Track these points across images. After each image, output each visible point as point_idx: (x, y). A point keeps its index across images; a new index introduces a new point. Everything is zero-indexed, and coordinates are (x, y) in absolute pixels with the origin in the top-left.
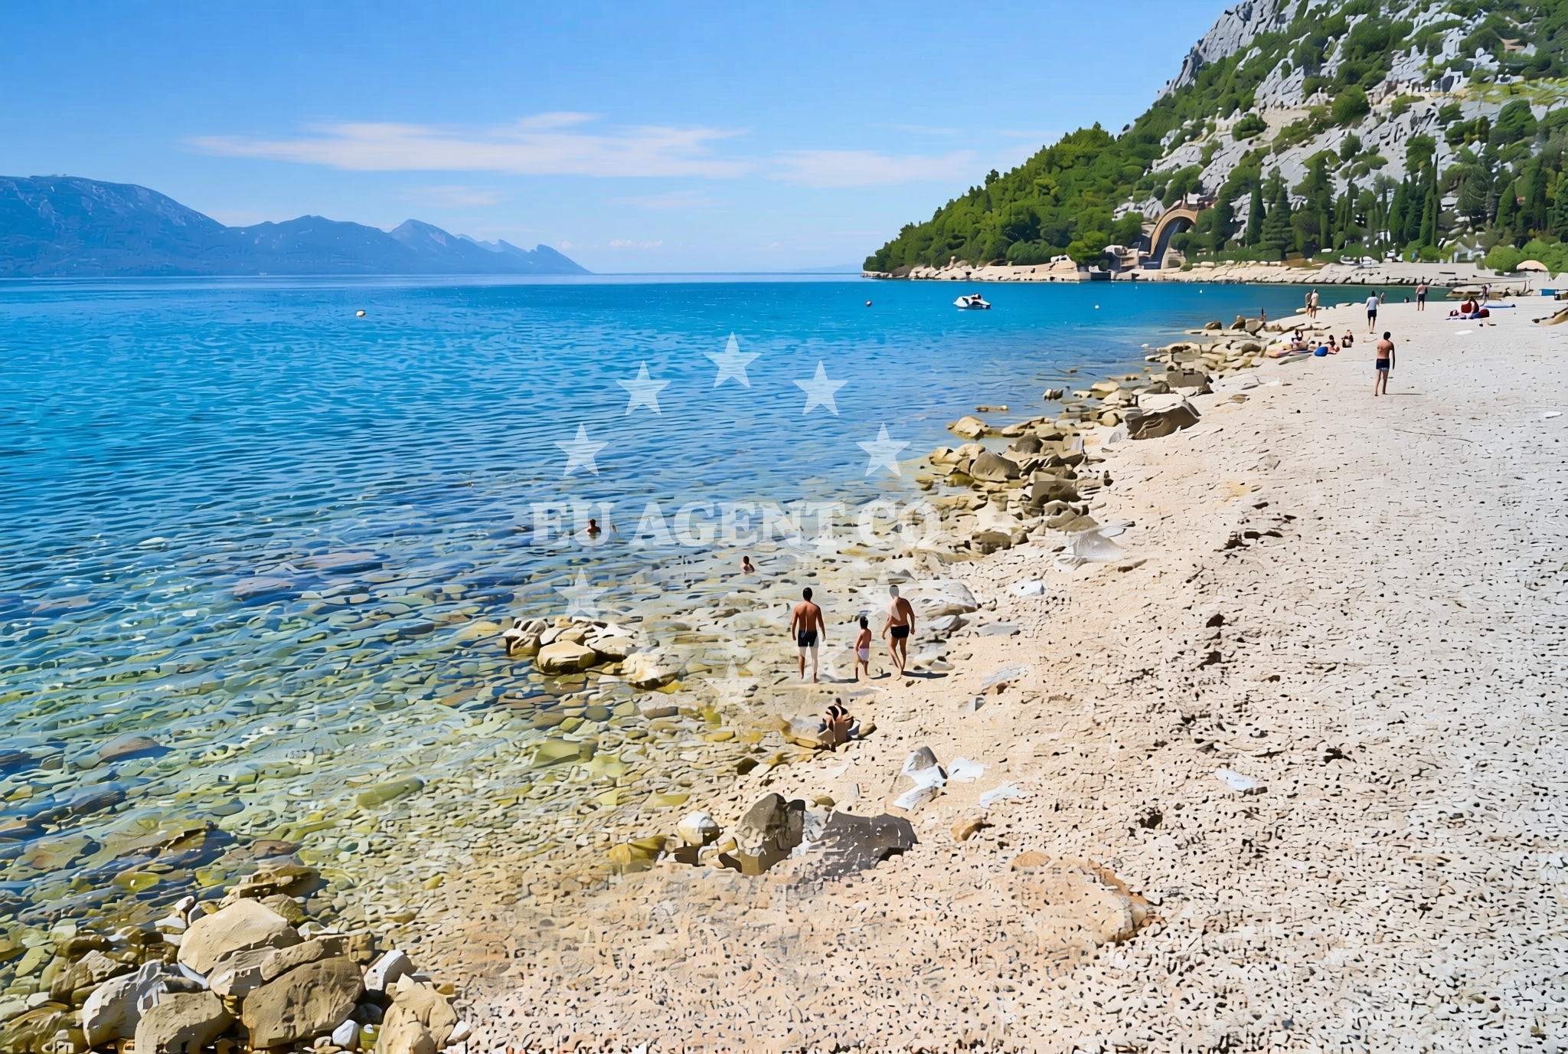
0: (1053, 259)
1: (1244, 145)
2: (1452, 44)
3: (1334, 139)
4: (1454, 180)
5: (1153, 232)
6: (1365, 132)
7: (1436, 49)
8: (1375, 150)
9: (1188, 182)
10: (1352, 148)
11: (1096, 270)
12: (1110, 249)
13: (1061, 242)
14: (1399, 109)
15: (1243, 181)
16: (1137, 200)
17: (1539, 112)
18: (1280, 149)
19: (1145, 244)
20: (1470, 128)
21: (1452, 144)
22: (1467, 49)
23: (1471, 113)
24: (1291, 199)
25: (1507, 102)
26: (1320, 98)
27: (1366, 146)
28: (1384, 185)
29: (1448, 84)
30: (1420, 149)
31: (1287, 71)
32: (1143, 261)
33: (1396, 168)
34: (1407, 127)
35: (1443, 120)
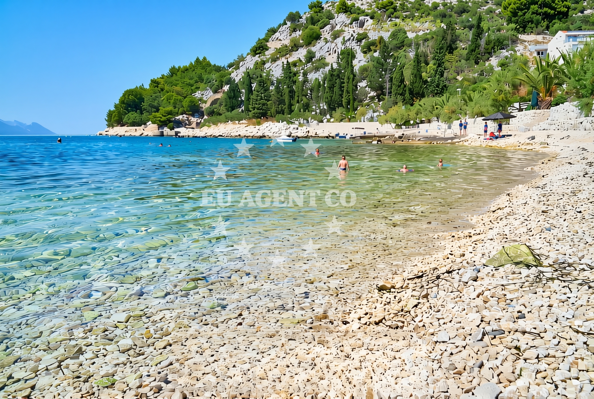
0: (148, 123)
1: (257, 58)
3: (301, 54)
6: (318, 48)
10: (310, 57)
14: (336, 36)
16: (202, 90)
17: (411, 35)
18: (274, 60)
20: (373, 44)
21: (365, 53)
23: (373, 36)
25: (392, 30)
27: (318, 55)
29: (362, 25)
32: (198, 125)
34: (340, 45)
35: (359, 40)
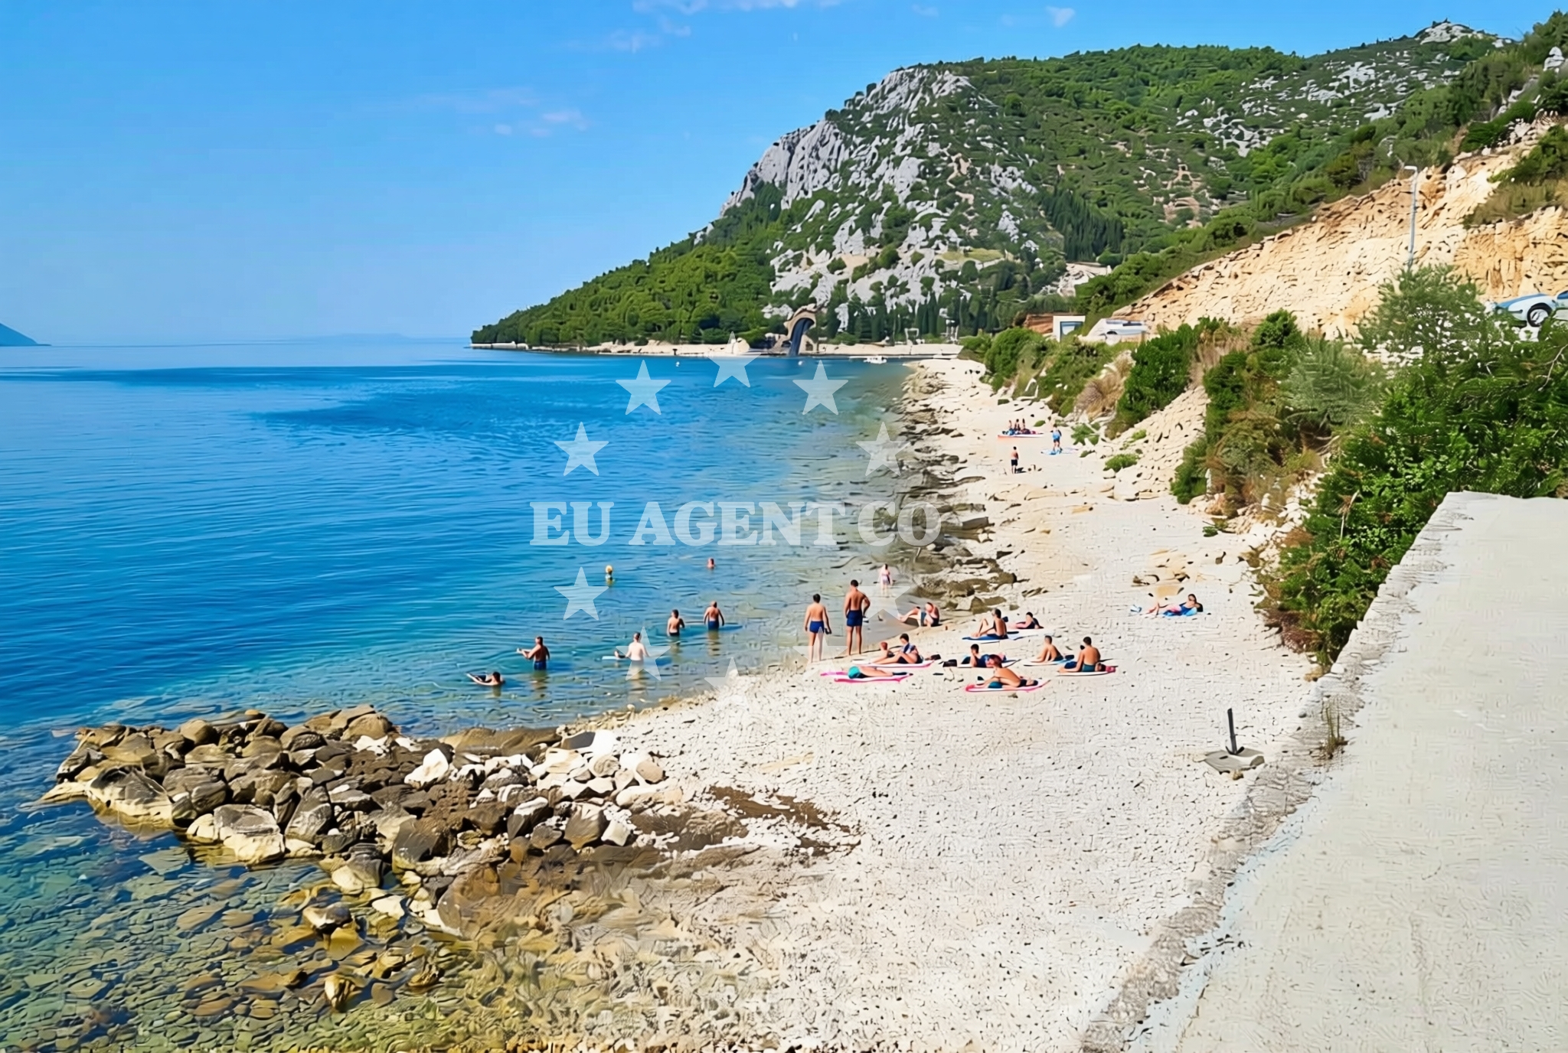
1: (835, 276)
2: (937, 224)
3: (882, 276)
4: (943, 303)
6: (898, 271)
7: (929, 228)
8: (906, 283)
9: (806, 297)
10: (893, 281)
14: (915, 260)
15: (839, 296)
16: (775, 306)
17: (979, 267)
18: (855, 279)
20: (950, 273)
21: (942, 281)
22: (944, 230)
23: (949, 265)
24: (869, 309)
25: (965, 260)
26: (873, 251)
27: (900, 281)
28: (913, 303)
29: (937, 248)
30: (927, 283)
31: (852, 232)
33: (916, 293)
34: (920, 272)
35: (937, 268)
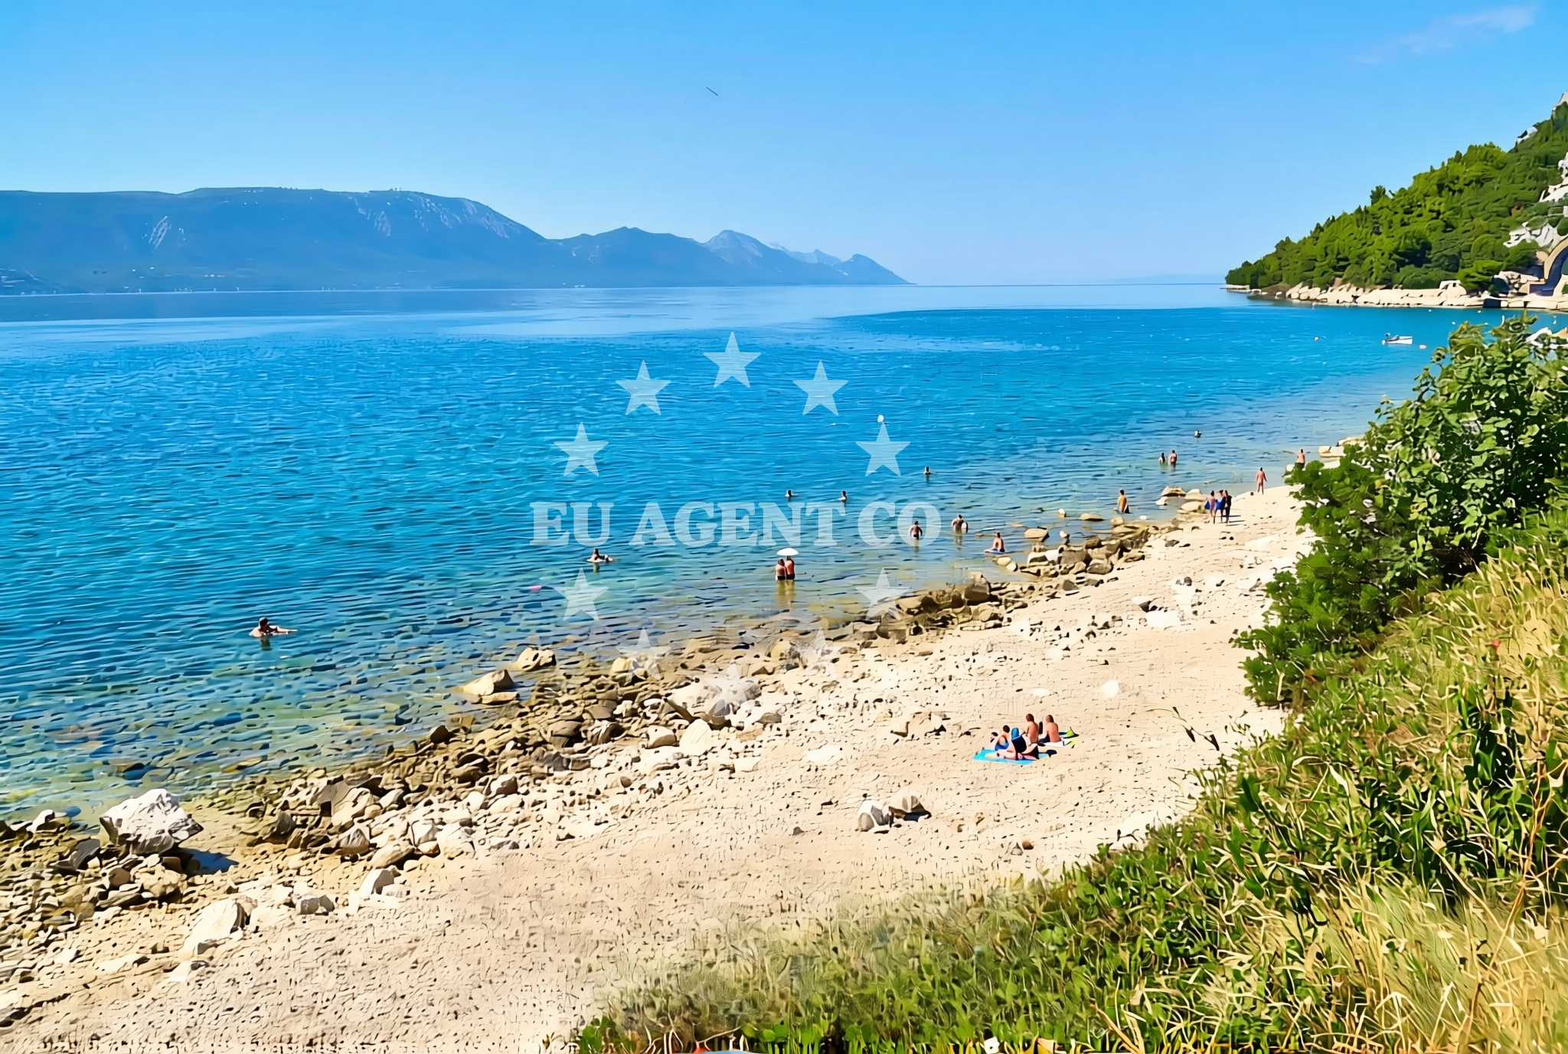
0: (1443, 284)
5: (1547, 261)
11: (1486, 295)
12: (1502, 275)
13: (1452, 266)
16: (1533, 226)
19: (1537, 270)
32: (1534, 288)
